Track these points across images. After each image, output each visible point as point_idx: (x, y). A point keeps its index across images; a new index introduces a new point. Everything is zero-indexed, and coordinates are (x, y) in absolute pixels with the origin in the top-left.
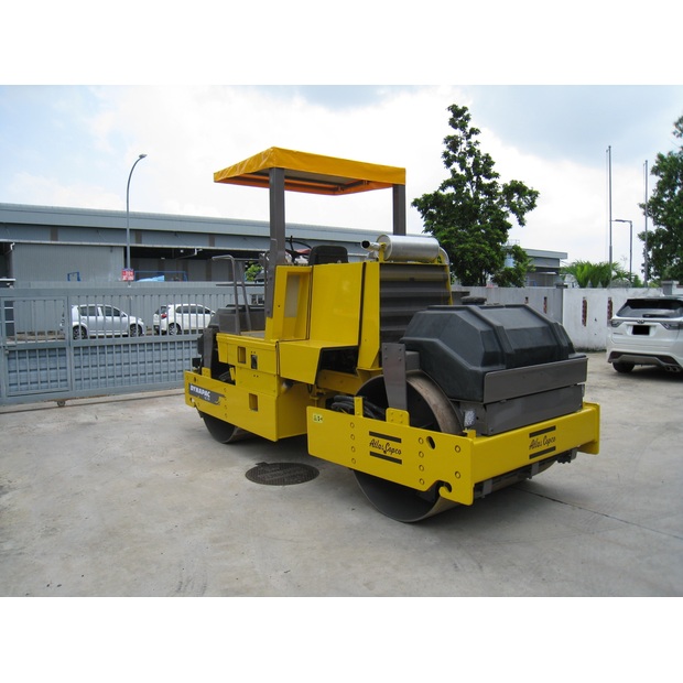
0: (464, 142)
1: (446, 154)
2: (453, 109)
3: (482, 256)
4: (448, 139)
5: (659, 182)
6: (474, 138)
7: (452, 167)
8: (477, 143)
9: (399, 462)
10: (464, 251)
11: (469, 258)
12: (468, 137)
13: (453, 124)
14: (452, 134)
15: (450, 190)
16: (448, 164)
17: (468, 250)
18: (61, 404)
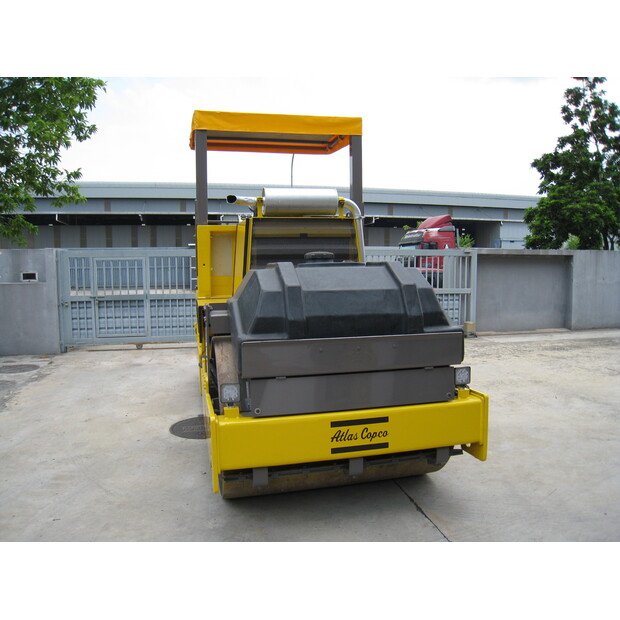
0: (588, 93)
1: (565, 109)
3: (593, 217)
4: (569, 92)
6: (599, 87)
7: (572, 123)
8: (603, 92)
10: (574, 211)
11: (578, 218)
12: (592, 86)
14: (572, 87)
15: (568, 147)
16: (568, 119)
17: (577, 210)
18: (139, 347)
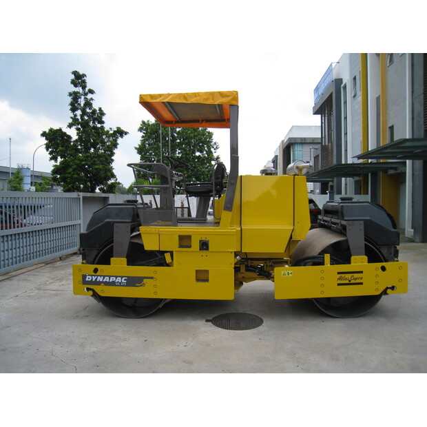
0: (83, 97)
1: (71, 104)
2: (75, 73)
4: (71, 93)
5: (143, 137)
8: (92, 99)
9: (361, 284)
12: (86, 94)
13: (74, 83)
14: (73, 91)
16: (73, 110)
